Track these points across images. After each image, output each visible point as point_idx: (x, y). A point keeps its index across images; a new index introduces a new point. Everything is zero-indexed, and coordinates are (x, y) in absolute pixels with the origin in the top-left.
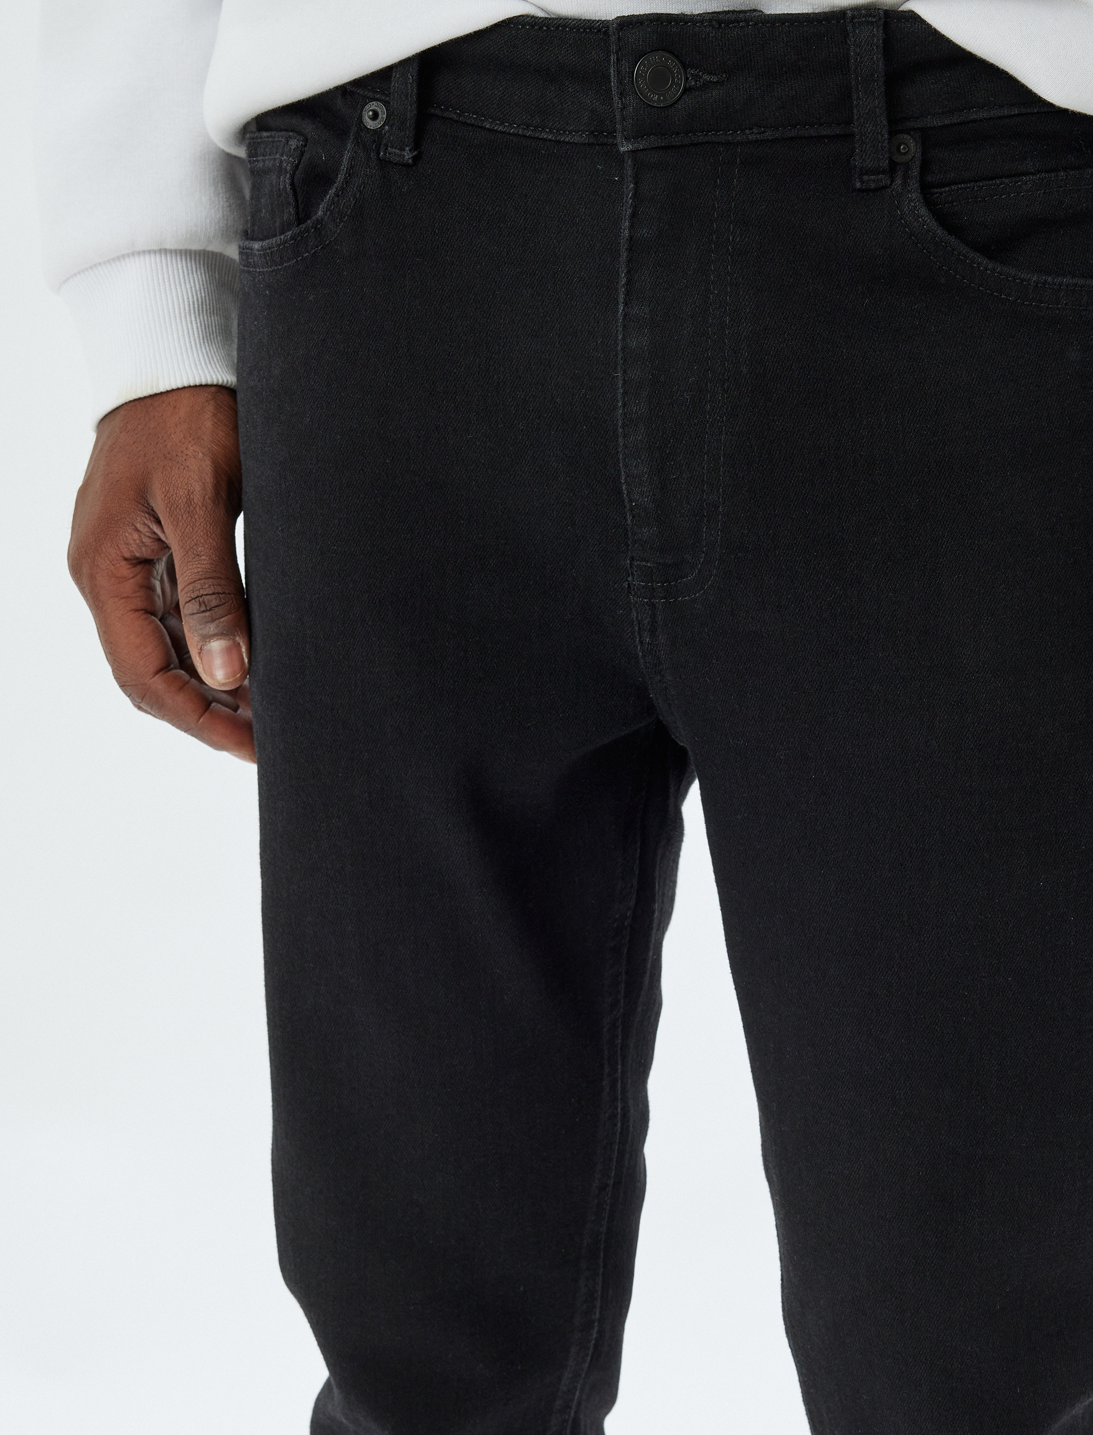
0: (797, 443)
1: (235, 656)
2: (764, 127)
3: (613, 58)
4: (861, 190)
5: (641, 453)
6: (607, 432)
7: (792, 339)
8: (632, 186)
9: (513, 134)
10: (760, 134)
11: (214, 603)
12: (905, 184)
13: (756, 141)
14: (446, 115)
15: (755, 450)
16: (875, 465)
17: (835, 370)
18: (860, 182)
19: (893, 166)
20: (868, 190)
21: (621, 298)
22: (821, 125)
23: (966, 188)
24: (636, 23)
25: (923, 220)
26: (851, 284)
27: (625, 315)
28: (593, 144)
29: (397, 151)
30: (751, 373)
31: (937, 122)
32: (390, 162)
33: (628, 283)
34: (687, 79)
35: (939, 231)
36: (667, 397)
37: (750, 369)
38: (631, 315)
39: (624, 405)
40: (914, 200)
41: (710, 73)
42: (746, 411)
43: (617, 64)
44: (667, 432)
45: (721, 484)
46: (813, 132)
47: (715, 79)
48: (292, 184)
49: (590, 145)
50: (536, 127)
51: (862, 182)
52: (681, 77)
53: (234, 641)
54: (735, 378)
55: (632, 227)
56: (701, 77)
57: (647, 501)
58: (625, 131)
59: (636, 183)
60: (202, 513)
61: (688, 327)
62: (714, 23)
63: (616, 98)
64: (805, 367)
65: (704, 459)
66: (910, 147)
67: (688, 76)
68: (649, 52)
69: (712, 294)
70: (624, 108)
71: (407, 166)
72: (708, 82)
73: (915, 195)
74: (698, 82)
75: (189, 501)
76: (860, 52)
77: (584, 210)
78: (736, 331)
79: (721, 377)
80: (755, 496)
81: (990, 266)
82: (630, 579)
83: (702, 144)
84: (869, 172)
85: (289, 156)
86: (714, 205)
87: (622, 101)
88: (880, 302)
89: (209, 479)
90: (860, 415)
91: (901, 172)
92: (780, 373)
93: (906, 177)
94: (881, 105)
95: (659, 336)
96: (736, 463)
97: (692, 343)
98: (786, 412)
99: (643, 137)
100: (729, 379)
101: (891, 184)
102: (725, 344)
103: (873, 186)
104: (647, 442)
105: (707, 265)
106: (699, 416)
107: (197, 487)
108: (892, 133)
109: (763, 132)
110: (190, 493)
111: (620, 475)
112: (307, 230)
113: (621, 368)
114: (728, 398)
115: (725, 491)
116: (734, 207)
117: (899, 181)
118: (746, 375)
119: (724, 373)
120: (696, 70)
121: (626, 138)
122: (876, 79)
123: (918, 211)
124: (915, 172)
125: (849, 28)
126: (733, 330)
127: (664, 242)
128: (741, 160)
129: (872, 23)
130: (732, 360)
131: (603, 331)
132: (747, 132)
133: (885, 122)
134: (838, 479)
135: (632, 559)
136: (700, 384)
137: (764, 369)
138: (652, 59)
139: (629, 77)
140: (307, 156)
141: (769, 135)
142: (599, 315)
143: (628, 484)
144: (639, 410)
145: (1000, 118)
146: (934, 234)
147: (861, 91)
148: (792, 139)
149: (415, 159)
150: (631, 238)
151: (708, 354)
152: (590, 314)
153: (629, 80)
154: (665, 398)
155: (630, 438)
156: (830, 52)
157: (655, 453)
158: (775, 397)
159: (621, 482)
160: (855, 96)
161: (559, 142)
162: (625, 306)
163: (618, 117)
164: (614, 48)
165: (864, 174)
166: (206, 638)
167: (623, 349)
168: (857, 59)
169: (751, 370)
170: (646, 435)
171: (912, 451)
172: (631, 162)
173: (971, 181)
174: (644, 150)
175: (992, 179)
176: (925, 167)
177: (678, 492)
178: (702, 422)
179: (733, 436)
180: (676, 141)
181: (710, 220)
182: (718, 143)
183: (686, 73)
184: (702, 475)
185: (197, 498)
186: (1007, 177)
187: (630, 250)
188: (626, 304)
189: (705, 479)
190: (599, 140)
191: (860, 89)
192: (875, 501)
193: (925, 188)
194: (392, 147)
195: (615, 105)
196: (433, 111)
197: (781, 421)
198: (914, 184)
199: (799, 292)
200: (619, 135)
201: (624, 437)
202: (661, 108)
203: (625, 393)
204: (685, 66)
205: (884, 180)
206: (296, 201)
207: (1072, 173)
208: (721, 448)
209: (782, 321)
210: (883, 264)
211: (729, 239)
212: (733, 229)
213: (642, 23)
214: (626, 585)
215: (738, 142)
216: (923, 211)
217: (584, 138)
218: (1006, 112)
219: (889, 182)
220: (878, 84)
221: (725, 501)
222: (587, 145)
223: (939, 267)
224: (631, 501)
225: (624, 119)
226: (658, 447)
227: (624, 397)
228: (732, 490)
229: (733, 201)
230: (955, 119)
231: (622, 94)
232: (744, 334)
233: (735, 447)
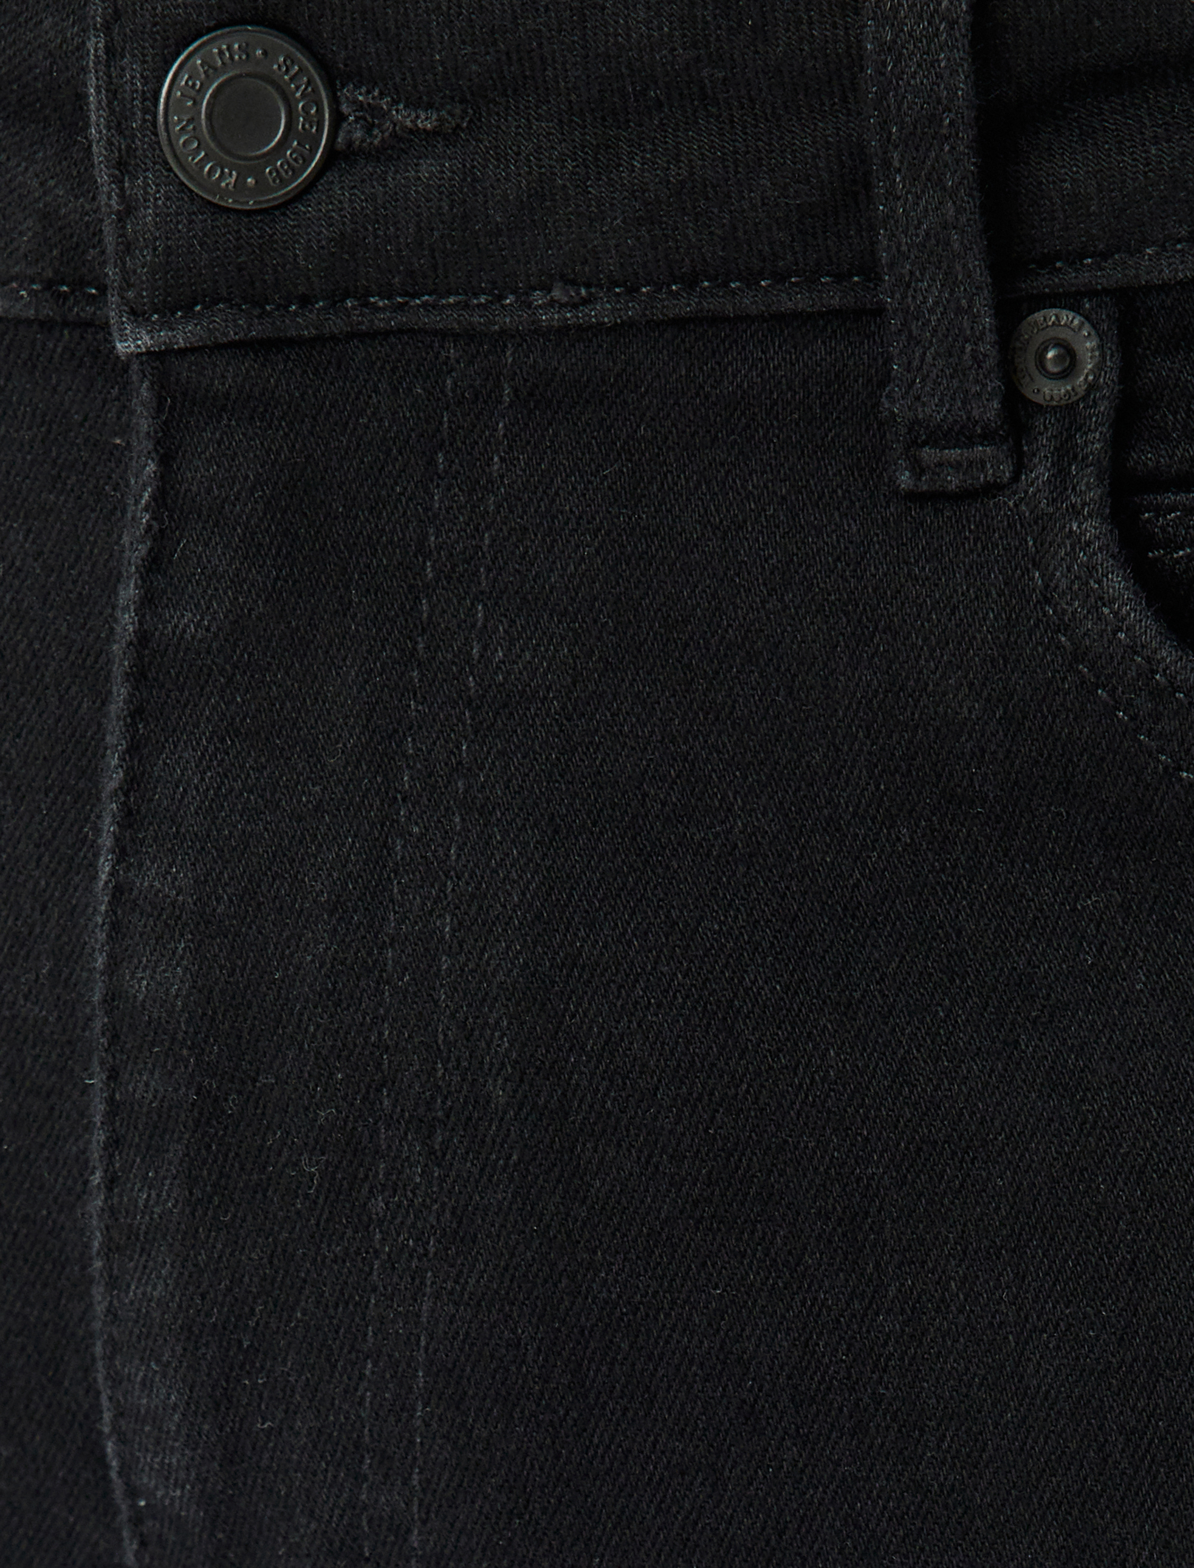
0: (667, 1342)
2: (588, 286)
4: (913, 496)
5: (161, 1342)
6: (64, 1268)
7: (659, 1005)
8: (151, 467)
10: (575, 306)
13: (564, 330)
15: (529, 1359)
16: (922, 1431)
17: (799, 1115)
18: (912, 470)
20: (937, 497)
21: (108, 827)
25: (1116, 614)
26: (873, 819)
27: (118, 891)
30: (521, 1107)
33: (132, 783)
34: (338, 119)
36: (249, 1166)
37: (515, 1091)
38: (135, 892)
39: (111, 1182)
40: (1088, 544)
41: (414, 104)
42: (503, 1226)
43: (108, 66)
44: (246, 1279)
45: (415, 1458)
47: (426, 121)
49: (46, 325)
51: (918, 469)
52: (320, 111)
54: (469, 1119)
55: (147, 602)
56: (384, 115)
57: (181, 1497)
58: (130, 286)
59: (165, 461)
61: (317, 943)
63: (103, 177)
64: (699, 1099)
65: (361, 1377)
67: (345, 108)
68: (209, 30)
69: (401, 836)
70: (128, 210)
72: (411, 131)
73: (1094, 528)
74: (376, 131)
76: (895, 42)
77: (21, 538)
78: (471, 965)
79: (421, 1110)
80: (526, 1507)
83: (387, 333)
86: (426, 537)
87: (122, 189)
88: (971, 881)
90: (877, 1265)
91: (1049, 440)
92: (616, 1111)
94: (963, 219)
95: (221, 968)
96: (465, 1393)
97: (331, 994)
98: (635, 1241)
99: (191, 308)
100: (448, 1117)
101: (1016, 478)
102: (436, 1003)
103: (953, 481)
104: (180, 1306)
105: (390, 737)
106: (349, 1232)
109: (585, 302)
111: (96, 1408)
113: (102, 1063)
114: (442, 1179)
115: (429, 1482)
116: (490, 546)
117: (1041, 472)
118: (505, 1113)
119: (433, 1097)
120: (368, 92)
121: (133, 312)
122: (944, 131)
123: (1099, 582)
126: (462, 958)
127: (250, 655)
128: (516, 391)
130: (458, 1060)
131: (58, 937)
132: (538, 298)
134: (802, 1471)
136: (354, 1128)
137: (564, 1094)
138: (221, 53)
139: (145, 111)
141: (604, 309)
142: (48, 884)
143: (122, 1440)
144: (157, 1203)
146: (1149, 660)
147: (899, 170)
148: (680, 323)
150: (143, 638)
151: (381, 1034)
152: (21, 879)
153: (145, 121)
154: (242, 1169)
155: (127, 1293)
156: (801, 39)
157: (207, 1345)
158: (599, 1190)
159: (100, 1433)
160: (880, 188)
162: (118, 862)
163: (109, 238)
164: (97, 10)
165: (925, 444)
167: (111, 999)
168: (884, 64)
169: (519, 1095)
170: (177, 1284)
171: (1048, 1392)
172: (151, 388)
174: (193, 350)
177: (281, 1476)
178: (358, 1253)
179: (456, 1304)
180: (300, 323)
181: (411, 587)
182: (443, 334)
183: (335, 102)
184: (358, 1425)
187: (139, 677)
188: (121, 853)
189: (367, 1439)
190: (71, 310)
191: (896, 164)
192: (922, 1550)
195: (103, 199)
197: (615, 1268)
199: (697, 838)
200: (114, 300)
201: (110, 1286)
202: (249, 213)
203: (114, 1143)
204: (333, 81)
208: (418, 1344)
209: (629, 943)
210: (983, 751)
211: (469, 653)
212: (486, 619)
215: (503, 331)
216: (1118, 583)
217: (25, 303)
220: (953, 148)
221: (428, 1513)
222: (35, 327)
223: (1166, 769)
224: (132, 1493)
225: (127, 247)
226: (215, 1325)
227: (111, 1156)
228: (451, 1480)
229: (488, 528)
231: (121, 167)
232: (501, 977)
233: (464, 1341)
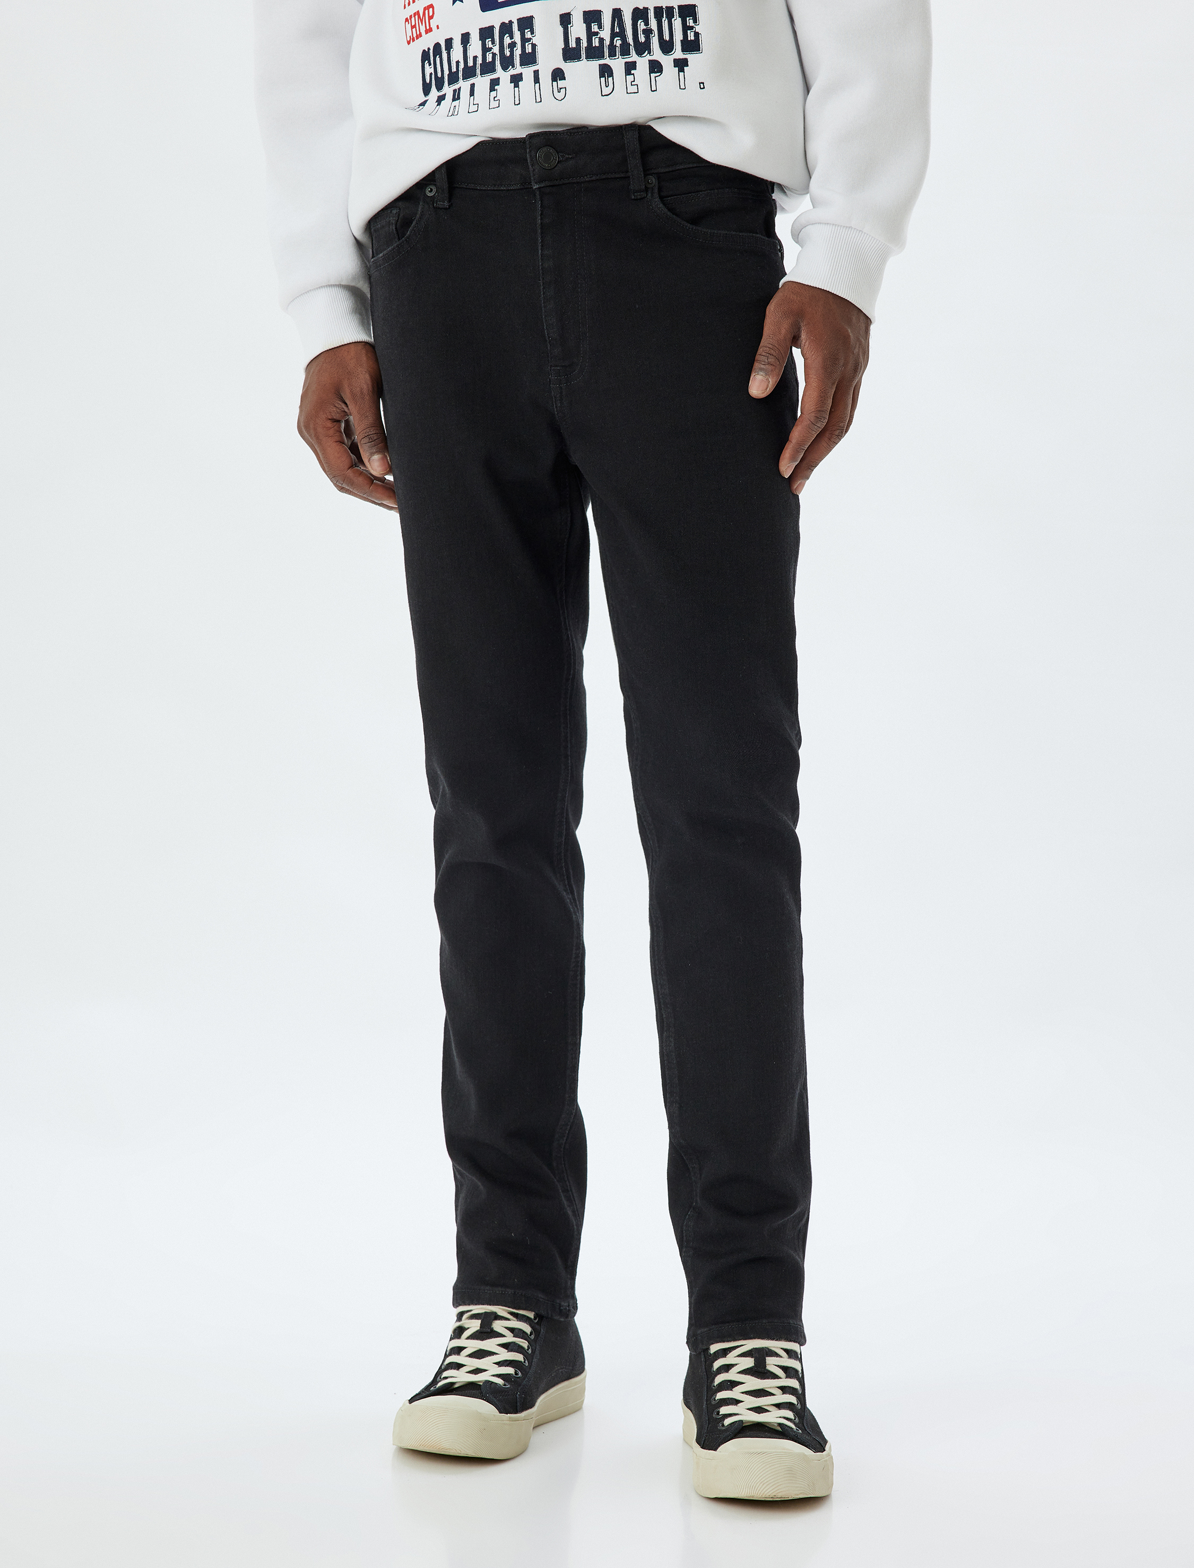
1: (385, 461)
2: (592, 175)
3: (528, 150)
4: (634, 199)
5: (552, 314)
6: (537, 307)
8: (540, 202)
9: (490, 190)
10: (591, 178)
11: (375, 438)
12: (652, 195)
13: (589, 181)
14: (461, 186)
19: (646, 190)
20: (637, 199)
21: (540, 247)
22: (615, 173)
23: (677, 198)
24: (537, 135)
25: (662, 208)
27: (542, 254)
28: (522, 189)
29: (442, 203)
31: (663, 170)
32: (439, 208)
33: (542, 242)
34: (559, 157)
35: (669, 213)
38: (544, 255)
39: (544, 294)
40: (657, 202)
41: (568, 155)
43: (530, 153)
44: (563, 303)
46: (612, 176)
47: (570, 156)
48: (396, 228)
50: (498, 186)
51: (635, 196)
52: (556, 156)
53: (384, 455)
55: (541, 219)
56: (564, 156)
57: (556, 337)
58: (535, 180)
60: (368, 398)
61: (568, 257)
62: (568, 133)
63: (530, 168)
65: (579, 313)
66: (653, 180)
68: (542, 147)
69: (577, 244)
70: (534, 170)
71: (446, 209)
72: (568, 158)
73: (657, 199)
74: (563, 158)
75: (362, 393)
76: (629, 142)
77: (521, 217)
78: (588, 258)
79: (584, 277)
81: (691, 227)
82: (550, 377)
83: (567, 183)
84: (637, 192)
85: (393, 217)
86: (575, 208)
87: (533, 168)
88: (647, 245)
89: (369, 382)
91: (650, 191)
93: (652, 194)
94: (640, 164)
95: (556, 262)
97: (571, 264)
99: (543, 182)
100: (587, 277)
102: (584, 263)
103: (639, 197)
104: (554, 308)
105: (574, 233)
106: (576, 294)
107: (365, 387)
108: (645, 175)
110: (362, 389)
111: (544, 325)
112: (403, 242)
113: (542, 277)
114: (587, 285)
115: (589, 326)
116: (583, 209)
117: (650, 195)
118: (594, 275)
119: (585, 275)
120: (562, 153)
121: (536, 183)
122: (636, 153)
123: (659, 205)
124: (656, 190)
125: (624, 132)
127: (555, 224)
128: (584, 189)
129: (633, 130)
130: (588, 269)
131: (533, 262)
132: (585, 177)
133: (642, 169)
135: (551, 366)
136: (575, 280)
137: (602, 272)
138: (544, 150)
139: (535, 158)
140: (401, 215)
141: (594, 178)
142: (531, 256)
143: (548, 329)
144: (550, 295)
145: (689, 168)
146: (667, 214)
147: (631, 158)
148: (604, 179)
149: (449, 206)
150: (541, 223)
152: (527, 257)
155: (547, 307)
156: (616, 143)
157: (558, 313)
159: (544, 329)
160: (628, 160)
161: (508, 190)
163: (532, 174)
164: (528, 146)
165: (635, 193)
166: (372, 454)
167: (542, 268)
168: (628, 146)
169: (596, 273)
170: (553, 305)
172: (539, 193)
173: (679, 195)
174: (544, 187)
175: (688, 194)
176: (660, 190)
177: (569, 330)
178: (577, 296)
179: (591, 301)
180: (557, 183)
181: (574, 215)
182: (574, 183)
183: (558, 155)
184: (579, 320)
185: (365, 391)
186: (693, 193)
187: (542, 228)
188: (542, 251)
189: (580, 322)
190: (525, 186)
193: (661, 198)
194: (439, 202)
195: (530, 170)
196: (455, 186)
198: (656, 195)
200: (533, 182)
201: (545, 307)
202: (549, 169)
203: (544, 288)
204: (558, 152)
205: (644, 194)
206: (398, 236)
207: (720, 190)
208: (586, 307)
209: (607, 253)
210: (647, 229)
211: (582, 222)
212: (583, 218)
213: (539, 135)
214: (548, 380)
215: (582, 182)
216: (661, 205)
217: (518, 186)
218: (691, 166)
219: (646, 195)
220: (637, 155)
221: (589, 330)
222: (520, 189)
223: (669, 228)
224: (549, 338)
225: (534, 175)
226: (559, 310)
227: (544, 290)
229: (582, 206)
230: (671, 169)
231: (532, 165)
232: (592, 259)
